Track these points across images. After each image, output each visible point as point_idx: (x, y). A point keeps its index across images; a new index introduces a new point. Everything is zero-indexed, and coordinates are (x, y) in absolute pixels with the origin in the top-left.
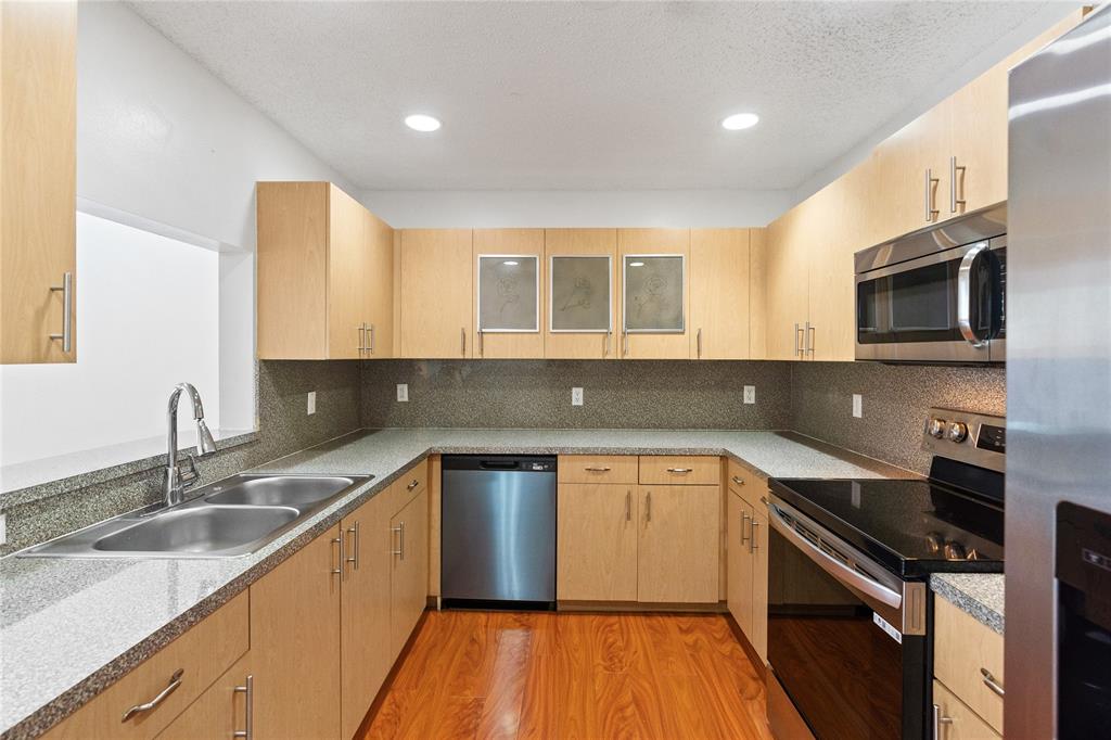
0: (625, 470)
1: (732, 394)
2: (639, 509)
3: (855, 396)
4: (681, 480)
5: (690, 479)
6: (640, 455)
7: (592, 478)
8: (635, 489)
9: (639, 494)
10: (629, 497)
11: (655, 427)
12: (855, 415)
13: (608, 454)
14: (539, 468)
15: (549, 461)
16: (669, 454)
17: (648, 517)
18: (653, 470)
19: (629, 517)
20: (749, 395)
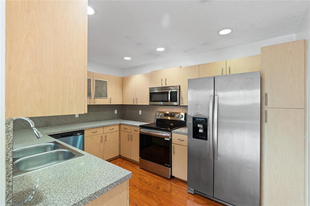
0: (100, 131)
1: (113, 112)
2: (104, 139)
3: (140, 111)
4: (112, 131)
5: (114, 130)
6: (103, 127)
7: (93, 134)
8: (103, 135)
9: (104, 135)
10: (102, 137)
11: (97, 121)
12: (140, 114)
13: (97, 127)
14: (79, 134)
15: (82, 132)
16: (110, 126)
17: (106, 140)
18: (107, 130)
19: (102, 141)
20: (116, 112)
